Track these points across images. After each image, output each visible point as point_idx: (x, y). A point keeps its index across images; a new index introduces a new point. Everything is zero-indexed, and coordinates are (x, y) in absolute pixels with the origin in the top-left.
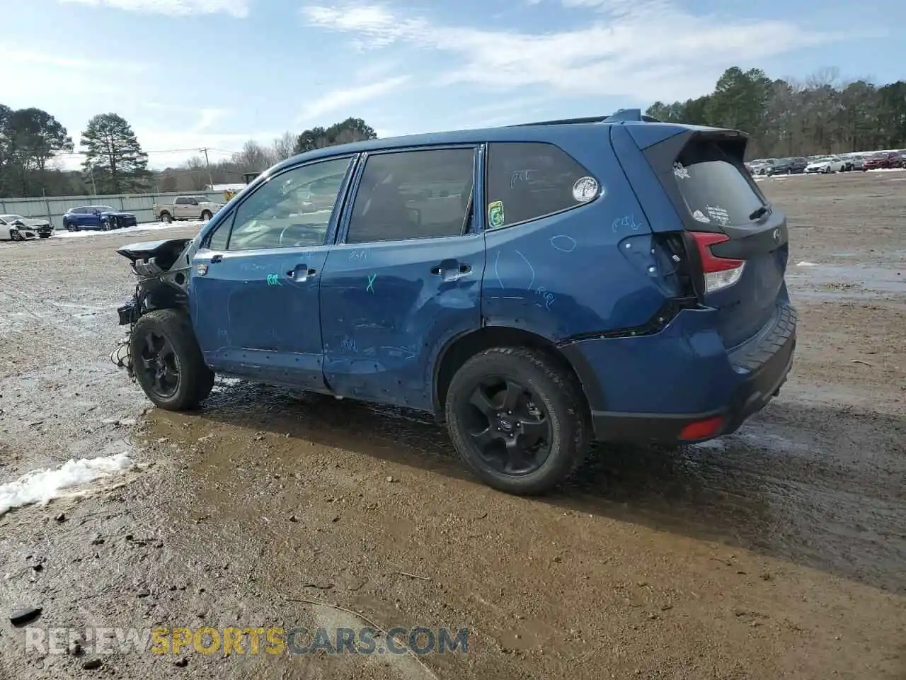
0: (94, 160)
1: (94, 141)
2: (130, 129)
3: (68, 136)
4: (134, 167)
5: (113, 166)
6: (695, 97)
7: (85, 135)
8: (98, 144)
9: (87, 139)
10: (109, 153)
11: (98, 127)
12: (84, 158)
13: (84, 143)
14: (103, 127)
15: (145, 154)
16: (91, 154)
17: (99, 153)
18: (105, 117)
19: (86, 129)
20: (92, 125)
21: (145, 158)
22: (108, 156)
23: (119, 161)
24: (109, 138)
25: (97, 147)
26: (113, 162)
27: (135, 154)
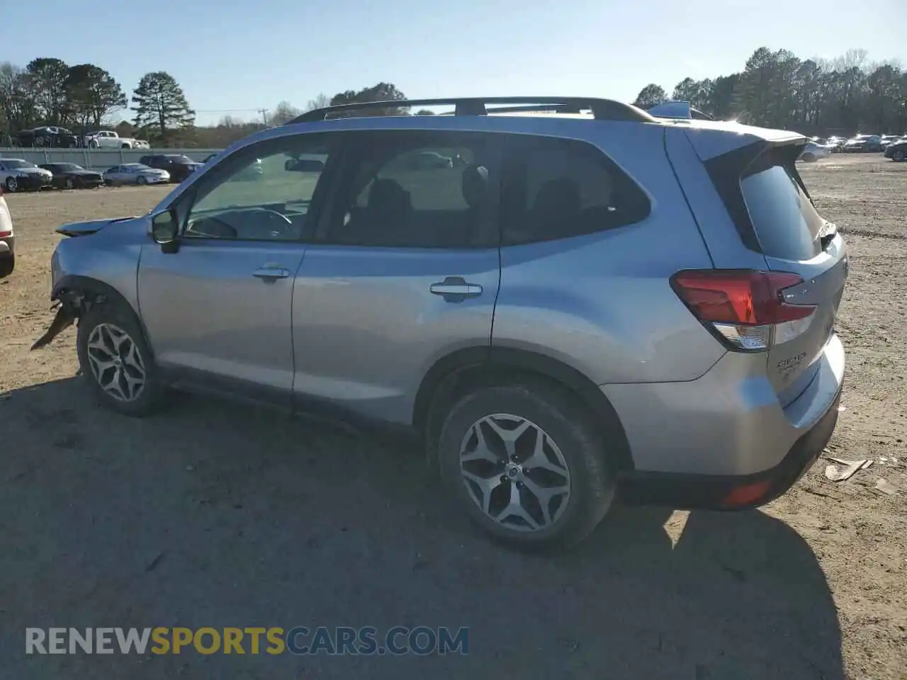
0: (144, 116)
1: (144, 98)
2: (178, 87)
3: (122, 92)
4: (181, 125)
5: (162, 123)
6: (726, 74)
7: (136, 92)
8: (147, 101)
9: (139, 96)
10: (159, 110)
11: (148, 84)
12: (135, 114)
13: (135, 99)
14: (153, 84)
15: (193, 112)
16: (141, 111)
17: (148, 109)
18: (155, 75)
19: (137, 87)
20: (143, 82)
21: (192, 116)
22: (158, 113)
23: (166, 118)
24: (159, 95)
25: (148, 104)
26: (162, 118)
27: (184, 112)
